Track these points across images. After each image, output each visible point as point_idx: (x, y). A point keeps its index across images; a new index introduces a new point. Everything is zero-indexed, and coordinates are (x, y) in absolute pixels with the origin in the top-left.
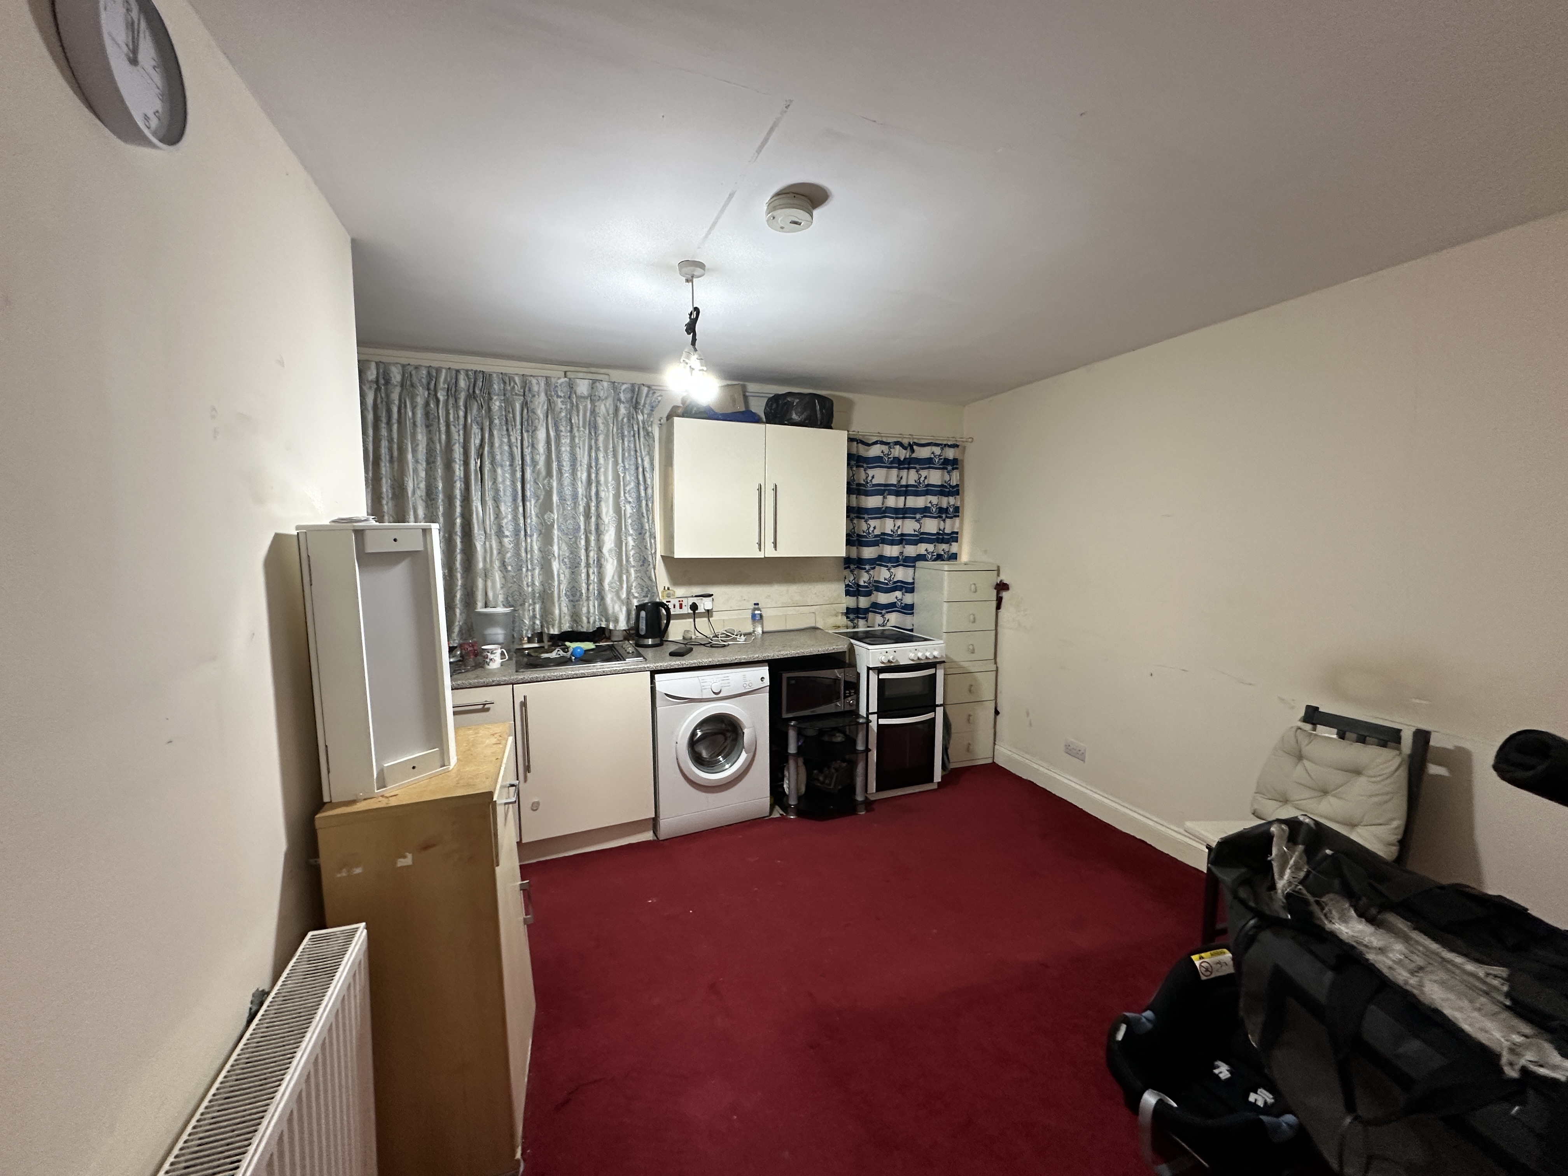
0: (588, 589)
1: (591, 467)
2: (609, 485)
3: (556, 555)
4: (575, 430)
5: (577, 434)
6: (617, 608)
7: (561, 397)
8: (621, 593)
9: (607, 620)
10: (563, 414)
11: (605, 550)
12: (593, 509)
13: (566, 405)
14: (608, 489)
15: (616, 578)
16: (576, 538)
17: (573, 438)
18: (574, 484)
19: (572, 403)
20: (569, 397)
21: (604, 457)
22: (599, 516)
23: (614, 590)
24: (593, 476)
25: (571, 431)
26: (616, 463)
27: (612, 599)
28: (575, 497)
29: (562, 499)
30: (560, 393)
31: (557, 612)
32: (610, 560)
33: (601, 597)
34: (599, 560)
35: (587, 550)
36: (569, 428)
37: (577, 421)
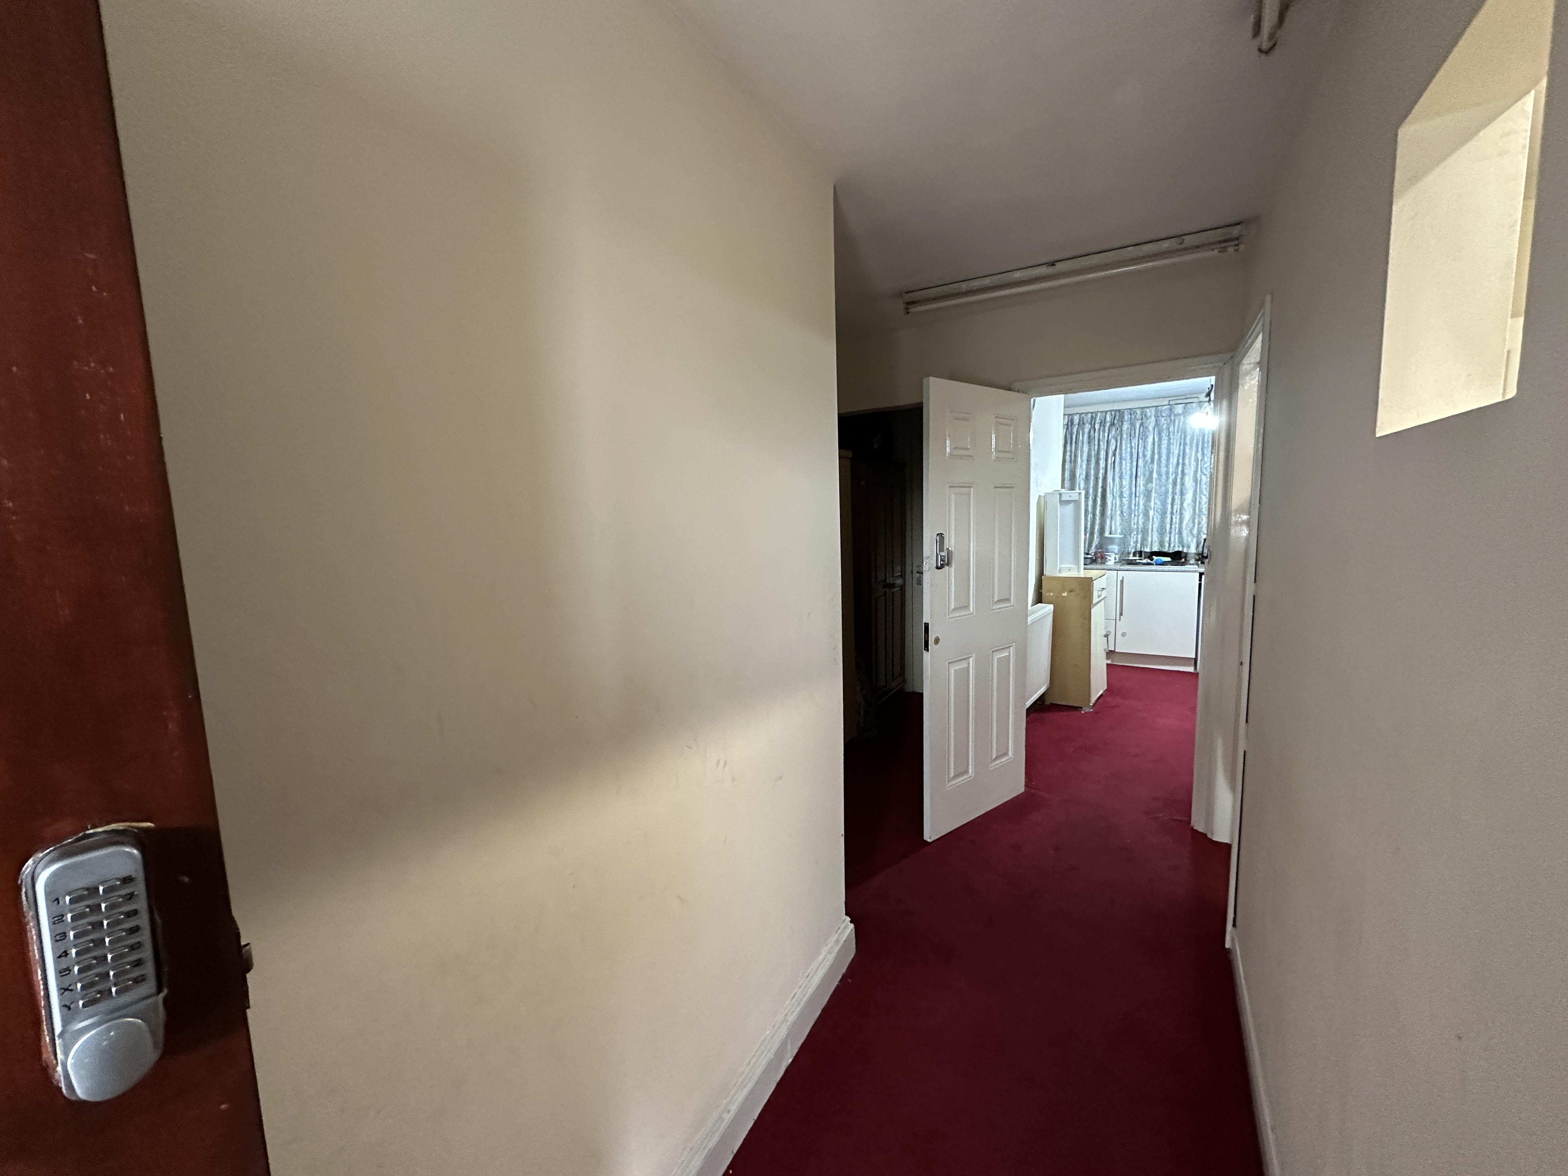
0: (1171, 528)
1: (1180, 456)
2: (1192, 465)
3: (1152, 507)
4: (1171, 434)
5: (1172, 437)
6: (1190, 539)
7: (1164, 417)
8: (1193, 531)
9: (1183, 547)
10: (1165, 426)
11: (1185, 505)
12: (1179, 481)
13: (1167, 421)
14: (1190, 467)
15: (1191, 521)
16: (1166, 497)
17: (1169, 439)
18: (1167, 466)
19: (1171, 419)
20: (1170, 416)
21: (1190, 449)
22: (1182, 484)
23: (1189, 529)
24: (1181, 461)
25: (1169, 435)
26: (1197, 451)
27: (1187, 534)
28: (1167, 473)
29: (1159, 474)
30: (1164, 415)
31: (1150, 539)
32: (1188, 510)
33: (1180, 533)
34: (1181, 510)
35: (1172, 504)
36: (1167, 434)
37: (1173, 429)
